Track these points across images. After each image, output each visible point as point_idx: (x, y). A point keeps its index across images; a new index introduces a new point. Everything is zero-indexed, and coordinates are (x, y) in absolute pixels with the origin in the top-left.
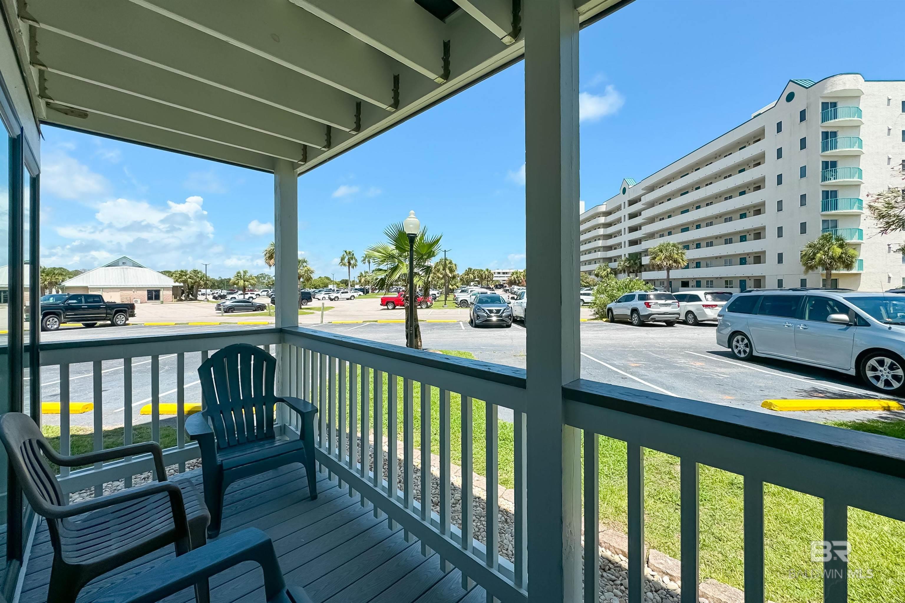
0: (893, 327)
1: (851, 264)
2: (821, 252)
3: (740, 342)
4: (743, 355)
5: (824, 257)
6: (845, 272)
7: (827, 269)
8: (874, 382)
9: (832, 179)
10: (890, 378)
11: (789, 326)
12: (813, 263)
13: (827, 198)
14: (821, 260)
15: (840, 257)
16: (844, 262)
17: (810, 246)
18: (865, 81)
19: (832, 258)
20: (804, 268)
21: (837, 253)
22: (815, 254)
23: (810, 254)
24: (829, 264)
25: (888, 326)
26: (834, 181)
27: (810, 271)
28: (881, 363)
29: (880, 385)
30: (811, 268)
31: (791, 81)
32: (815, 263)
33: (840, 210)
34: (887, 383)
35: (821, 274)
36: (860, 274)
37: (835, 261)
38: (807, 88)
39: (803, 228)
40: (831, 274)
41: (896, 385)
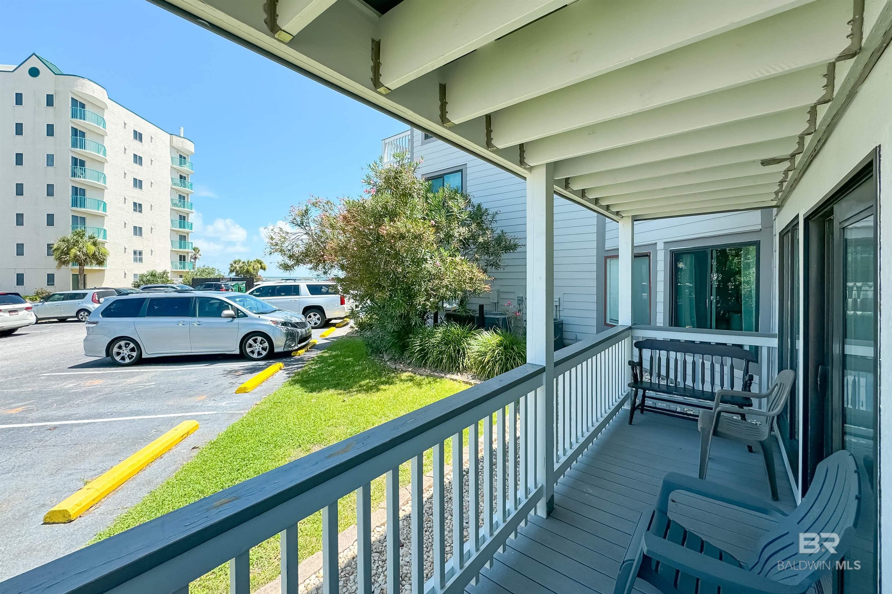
0: (260, 315)
1: (103, 262)
2: (76, 247)
3: (124, 348)
4: (127, 361)
5: (79, 254)
6: (98, 268)
7: (80, 265)
8: (251, 355)
9: (82, 177)
10: (261, 350)
11: (184, 324)
12: (68, 258)
13: (76, 194)
14: (75, 256)
15: (94, 254)
16: (97, 259)
17: (63, 241)
18: (109, 98)
19: (86, 254)
20: (57, 262)
21: (91, 250)
22: (69, 249)
23: (64, 248)
24: (83, 260)
25: (258, 315)
26: (83, 179)
27: (63, 267)
28: (255, 341)
29: (255, 356)
30: (65, 263)
31: (34, 54)
32: (70, 258)
33: (88, 208)
34: (259, 354)
35: (71, 269)
36: (104, 270)
37: (89, 258)
38: (55, 74)
39: (50, 220)
40: (84, 270)
41: (264, 353)
